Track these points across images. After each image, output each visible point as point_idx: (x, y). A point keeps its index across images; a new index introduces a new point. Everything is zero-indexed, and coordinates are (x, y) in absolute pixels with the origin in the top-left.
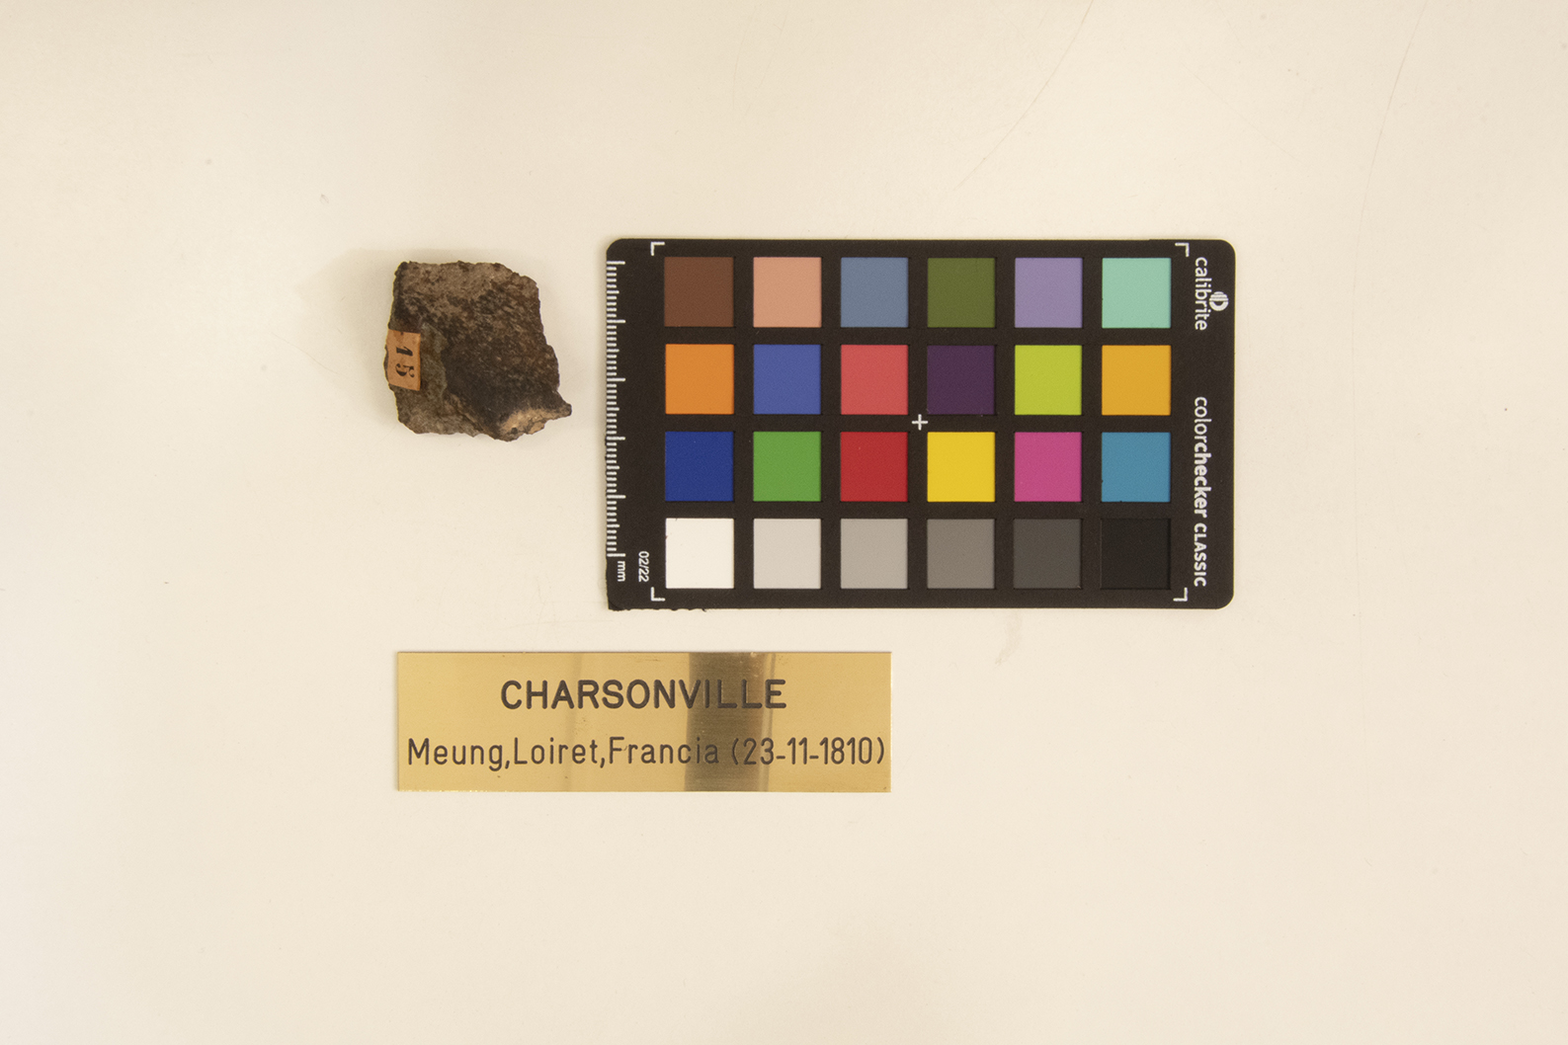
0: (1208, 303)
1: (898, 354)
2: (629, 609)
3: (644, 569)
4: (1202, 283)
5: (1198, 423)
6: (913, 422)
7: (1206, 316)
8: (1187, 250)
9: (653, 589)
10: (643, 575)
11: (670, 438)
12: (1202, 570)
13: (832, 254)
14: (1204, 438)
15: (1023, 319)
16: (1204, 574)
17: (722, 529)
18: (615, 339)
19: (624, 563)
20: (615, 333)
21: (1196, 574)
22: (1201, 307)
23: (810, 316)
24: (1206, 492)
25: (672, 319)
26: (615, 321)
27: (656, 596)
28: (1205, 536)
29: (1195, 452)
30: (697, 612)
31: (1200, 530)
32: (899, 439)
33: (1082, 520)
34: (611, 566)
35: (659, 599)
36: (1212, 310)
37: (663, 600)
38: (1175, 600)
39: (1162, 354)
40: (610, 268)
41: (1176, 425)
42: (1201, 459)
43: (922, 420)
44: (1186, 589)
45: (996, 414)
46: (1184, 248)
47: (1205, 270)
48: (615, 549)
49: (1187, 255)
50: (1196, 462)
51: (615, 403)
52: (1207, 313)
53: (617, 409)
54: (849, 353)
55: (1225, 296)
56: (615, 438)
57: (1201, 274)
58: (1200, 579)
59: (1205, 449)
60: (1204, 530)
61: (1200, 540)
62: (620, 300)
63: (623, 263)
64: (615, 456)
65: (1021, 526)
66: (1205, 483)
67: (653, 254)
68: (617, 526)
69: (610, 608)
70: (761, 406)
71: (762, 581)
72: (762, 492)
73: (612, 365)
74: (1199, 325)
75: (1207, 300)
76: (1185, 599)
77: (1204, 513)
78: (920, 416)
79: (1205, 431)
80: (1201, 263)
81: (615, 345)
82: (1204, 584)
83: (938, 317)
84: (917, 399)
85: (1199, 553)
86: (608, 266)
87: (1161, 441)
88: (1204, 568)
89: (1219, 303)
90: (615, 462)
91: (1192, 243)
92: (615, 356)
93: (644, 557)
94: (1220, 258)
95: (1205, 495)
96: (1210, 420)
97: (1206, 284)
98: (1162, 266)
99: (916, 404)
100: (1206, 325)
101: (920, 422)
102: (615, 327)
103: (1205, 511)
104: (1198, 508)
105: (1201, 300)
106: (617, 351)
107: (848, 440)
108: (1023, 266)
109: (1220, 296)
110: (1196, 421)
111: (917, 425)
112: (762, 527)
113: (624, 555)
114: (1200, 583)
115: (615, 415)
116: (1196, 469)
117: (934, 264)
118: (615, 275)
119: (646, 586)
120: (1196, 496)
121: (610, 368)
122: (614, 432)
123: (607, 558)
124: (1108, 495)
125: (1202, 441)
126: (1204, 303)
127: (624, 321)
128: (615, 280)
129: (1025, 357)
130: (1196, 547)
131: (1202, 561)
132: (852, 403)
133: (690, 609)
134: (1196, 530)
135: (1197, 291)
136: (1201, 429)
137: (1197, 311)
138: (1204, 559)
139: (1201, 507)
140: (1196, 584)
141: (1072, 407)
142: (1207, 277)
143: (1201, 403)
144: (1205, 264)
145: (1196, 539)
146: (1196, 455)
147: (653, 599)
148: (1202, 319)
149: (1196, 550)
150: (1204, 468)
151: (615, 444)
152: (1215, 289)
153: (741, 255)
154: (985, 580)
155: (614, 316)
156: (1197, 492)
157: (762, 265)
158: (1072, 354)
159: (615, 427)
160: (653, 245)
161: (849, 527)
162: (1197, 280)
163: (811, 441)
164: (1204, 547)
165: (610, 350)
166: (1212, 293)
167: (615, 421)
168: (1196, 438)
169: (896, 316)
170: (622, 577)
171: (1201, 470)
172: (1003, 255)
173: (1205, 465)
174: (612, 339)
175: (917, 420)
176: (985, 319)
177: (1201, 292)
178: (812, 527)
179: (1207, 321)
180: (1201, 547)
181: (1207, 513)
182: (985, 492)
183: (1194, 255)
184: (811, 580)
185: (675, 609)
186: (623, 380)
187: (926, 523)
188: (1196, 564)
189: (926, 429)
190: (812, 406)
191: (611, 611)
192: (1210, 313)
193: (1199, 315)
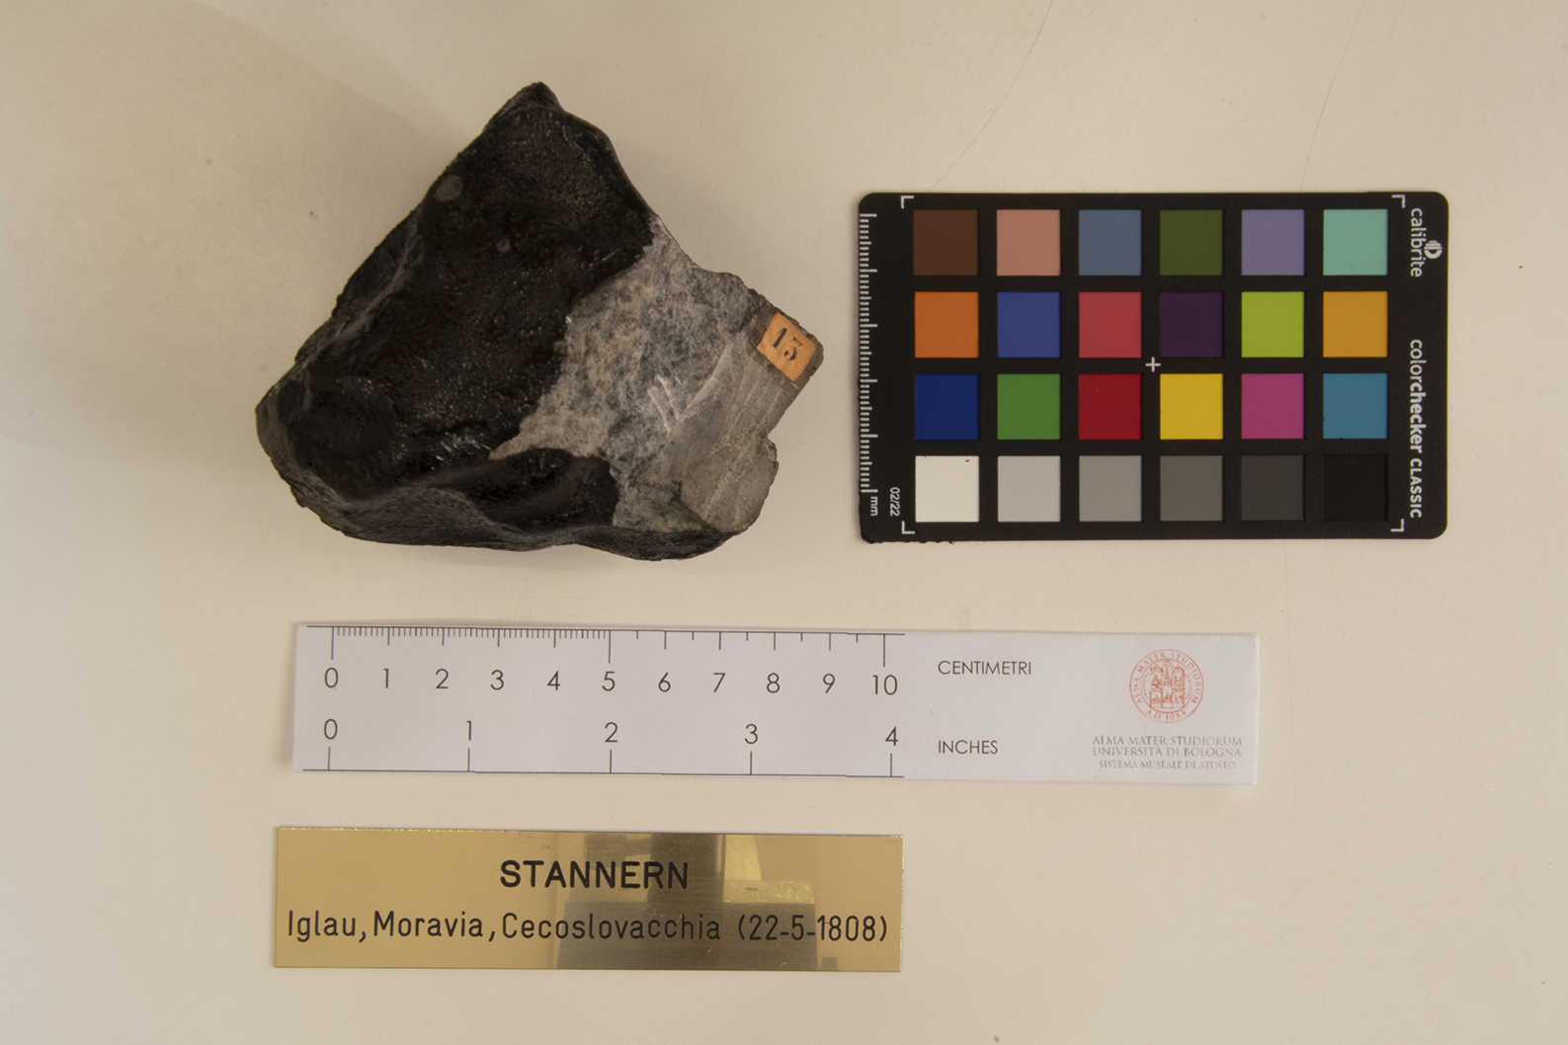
0: (1423, 251)
1: (1132, 301)
2: (881, 542)
3: (895, 504)
4: (1418, 232)
5: (1414, 364)
6: (1147, 365)
7: (1421, 264)
8: (1403, 202)
9: (903, 523)
10: (894, 510)
11: (919, 380)
12: (1417, 503)
13: (1070, 207)
14: (1419, 378)
15: (1250, 267)
16: (1420, 506)
17: (967, 468)
19: (876, 498)
20: (867, 282)
21: (1412, 506)
22: (1417, 255)
23: (1048, 264)
24: (1421, 429)
25: (920, 268)
26: (867, 271)
27: (906, 530)
28: (1420, 470)
29: (1410, 392)
30: (945, 544)
31: (1416, 465)
32: (1132, 382)
33: (1305, 456)
34: (864, 502)
35: (909, 533)
36: (1427, 258)
37: (913, 533)
38: (1393, 530)
39: (1379, 300)
40: (862, 221)
41: (1393, 367)
42: (1416, 398)
43: (1156, 362)
44: (1402, 521)
45: (1224, 357)
46: (1400, 199)
47: (1420, 220)
48: (867, 485)
49: (1404, 206)
51: (867, 348)
52: (1422, 260)
53: (870, 354)
54: (1087, 301)
55: (1439, 245)
56: (867, 381)
57: (1416, 224)
58: (1416, 510)
59: (1420, 389)
60: (1420, 465)
61: (1416, 474)
62: (872, 250)
63: (875, 215)
64: (867, 397)
65: (1248, 463)
66: (1420, 420)
67: (903, 207)
68: (870, 463)
69: (862, 540)
70: (1005, 350)
71: (1006, 514)
72: (1005, 432)
73: (865, 312)
74: (1414, 272)
75: (1422, 248)
76: (1402, 530)
77: (1419, 449)
78: (1153, 359)
79: (1420, 372)
80: (1417, 214)
81: (867, 293)
82: (1420, 515)
83: (1171, 265)
84: (1150, 343)
85: (1415, 486)
86: (860, 218)
87: (1379, 381)
88: (1420, 501)
89: (1433, 252)
90: (867, 403)
91: (1408, 195)
92: (867, 304)
93: (895, 493)
94: (1434, 209)
95: (1420, 432)
96: (1425, 362)
97: (1420, 234)
98: (1378, 218)
99: (1149, 347)
100: (1421, 272)
101: (1153, 365)
102: (867, 276)
103: (1420, 447)
104: (1414, 444)
105: (1416, 249)
106: (869, 299)
107: (1086, 383)
108: (1250, 218)
109: (1434, 245)
111: (1150, 367)
112: (1005, 464)
113: (876, 491)
114: (1416, 514)
115: (867, 359)
116: (1412, 407)
117: (1167, 217)
118: (867, 226)
119: (897, 521)
120: (1412, 432)
121: (863, 315)
122: (867, 375)
123: (861, 494)
124: (1329, 432)
125: (1417, 381)
126: (1419, 251)
127: (876, 271)
128: (867, 232)
129: (1250, 301)
130: (1412, 481)
131: (1417, 494)
132: (1089, 347)
133: (938, 542)
134: (1412, 465)
135: (1413, 240)
136: (1416, 370)
137: (1413, 259)
138: (1420, 492)
139: (1417, 443)
140: (1412, 516)
141: (1295, 349)
142: (1422, 227)
143: (1416, 345)
144: (1421, 215)
145: (1412, 473)
146: (1412, 395)
147: (904, 532)
148: (1417, 266)
149: (1412, 484)
150: (1419, 406)
151: (868, 386)
152: (1429, 238)
153: (985, 208)
154: (1215, 514)
156: (1412, 429)
157: (1005, 218)
158: (1296, 299)
159: (867, 370)
160: (903, 198)
161: (1088, 465)
162: (1413, 230)
163: (1051, 382)
164: (1419, 480)
165: (862, 299)
166: (1427, 242)
167: (867, 364)
168: (1412, 378)
169: (1130, 264)
170: (875, 512)
171: (1416, 409)
172: (1230, 207)
173: (1420, 404)
174: (864, 287)
175: (1150, 362)
176: (1213, 267)
177: (1417, 241)
178: (1051, 465)
179: (1423, 268)
180: (1416, 480)
181: (1422, 449)
182: (1213, 430)
183: (1410, 206)
184: (1051, 513)
185: (923, 542)
186: (876, 326)
187: (1159, 460)
188: (1412, 496)
189: (1159, 371)
190: (1051, 349)
191: (864, 544)
192: (1425, 261)
193: (1415, 263)
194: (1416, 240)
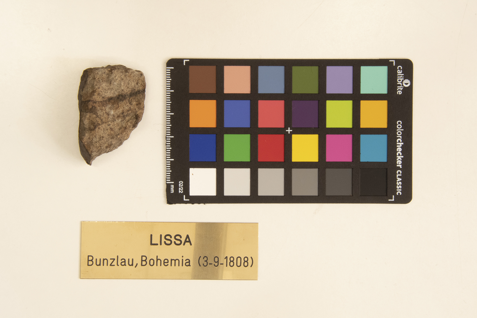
0: (402, 84)
1: (281, 104)
2: (175, 204)
3: (181, 188)
4: (400, 76)
5: (398, 131)
6: (287, 131)
7: (401, 89)
9: (184, 196)
10: (181, 190)
11: (191, 137)
12: (400, 189)
13: (255, 65)
15: (330, 90)
16: (401, 190)
17: (212, 172)
18: (170, 98)
19: (173, 185)
20: (170, 95)
21: (397, 190)
22: (400, 85)
24: (401, 158)
25: (192, 90)
26: (170, 91)
27: (185, 199)
28: (401, 175)
29: (397, 142)
30: (202, 205)
31: (399, 173)
32: (281, 137)
33: (353, 169)
34: (168, 187)
35: (187, 200)
36: (404, 87)
37: (189, 200)
38: (389, 200)
39: (384, 104)
40: (168, 70)
41: (389, 132)
42: (399, 145)
43: (290, 130)
44: (393, 196)
45: (319, 128)
46: (393, 62)
47: (401, 71)
48: (170, 180)
49: (394, 65)
50: (397, 146)
51: (170, 123)
52: (402, 88)
53: (171, 125)
54: (262, 104)
55: (409, 81)
56: (170, 137)
57: (399, 72)
58: (399, 192)
59: (401, 141)
60: (401, 173)
61: (399, 177)
62: (172, 83)
63: (173, 68)
64: (170, 144)
65: (329, 171)
66: (401, 154)
67: (184, 65)
68: (171, 171)
69: (167, 203)
70: (227, 124)
71: (227, 192)
72: (227, 158)
74: (399, 92)
75: (402, 82)
76: (393, 200)
79: (401, 134)
80: (400, 68)
81: (170, 100)
82: (401, 194)
83: (296, 89)
84: (288, 121)
85: (399, 182)
86: (167, 69)
87: (384, 138)
88: (401, 188)
89: (406, 84)
90: (170, 146)
91: (396, 60)
92: (170, 105)
93: (181, 184)
94: (407, 66)
95: (401, 159)
96: (403, 130)
97: (401, 76)
98: (384, 70)
99: (288, 123)
101: (289, 131)
102: (170, 93)
103: (401, 165)
104: (398, 164)
106: (171, 102)
107: (261, 138)
108: (330, 70)
109: (407, 81)
110: (397, 130)
111: (288, 132)
112: (227, 171)
113: (173, 183)
114: (399, 193)
115: (170, 128)
116: (398, 149)
117: (295, 69)
118: (170, 73)
119: (182, 195)
120: (397, 159)
121: (168, 109)
122: (169, 134)
123: (167, 184)
124: (364, 158)
125: (400, 138)
126: (401, 84)
127: (173, 91)
128: (170, 75)
129: (330, 104)
130: (397, 179)
131: (400, 185)
132: (262, 123)
133: (199, 204)
134: (397, 173)
135: (398, 79)
136: (399, 133)
137: (398, 87)
138: (401, 184)
140: (397, 194)
141: (349, 124)
143: (399, 123)
144: (401, 69)
145: (397, 176)
146: (397, 144)
147: (185, 200)
148: (400, 90)
149: (397, 181)
150: (401, 149)
151: (170, 139)
152: (405, 78)
153: (219, 65)
154: (314, 192)
155: (170, 89)
156: (398, 158)
157: (227, 69)
158: (349, 104)
159: (170, 132)
160: (185, 61)
161: (262, 172)
162: (398, 75)
163: (247, 138)
164: (401, 179)
165: (168, 102)
166: (404, 80)
167: (170, 130)
168: (397, 137)
169: (280, 89)
170: (172, 191)
171: (399, 149)
172: (322, 65)
173: (401, 147)
174: (168, 98)
175: (288, 129)
176: (315, 90)
178: (247, 172)
180: (399, 179)
181: (402, 166)
182: (314, 158)
183: (397, 65)
184: (246, 192)
185: (193, 204)
186: (173, 114)
187: (291, 170)
188: (398, 186)
189: (292, 133)
190: (247, 124)
191: (168, 204)
192: (403, 88)
193: (399, 89)
194: (400, 79)
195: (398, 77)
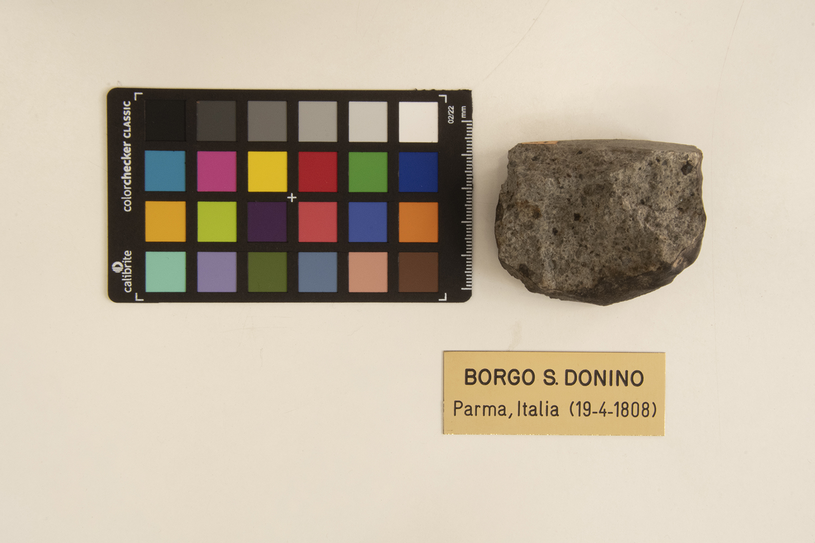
0: (124, 266)
2: (459, 90)
3: (451, 113)
4: (127, 278)
5: (129, 197)
6: (296, 197)
7: (125, 258)
8: (136, 297)
9: (446, 102)
10: (451, 110)
11: (434, 189)
12: (126, 110)
13: (343, 294)
14: (125, 188)
15: (232, 257)
16: (125, 108)
17: (406, 136)
19: (463, 117)
20: (467, 249)
21: (129, 109)
22: (128, 264)
23: (356, 259)
24: (125, 156)
25: (433, 257)
26: (467, 255)
27: (444, 97)
28: (125, 131)
29: (131, 180)
30: (420, 89)
31: (127, 134)
32: (302, 188)
33: (196, 141)
34: (469, 116)
35: (442, 96)
36: (121, 262)
37: (440, 96)
38: (142, 93)
39: (150, 237)
40: (469, 285)
41: (142, 196)
42: (127, 176)
43: (290, 199)
44: (135, 99)
45: (248, 202)
46: (138, 298)
47: (126, 285)
48: (467, 125)
49: (136, 294)
51: (467, 209)
52: (124, 260)
53: (466, 205)
54: (331, 236)
55: (114, 270)
56: (468, 188)
57: (128, 283)
58: (127, 106)
59: (125, 181)
60: (125, 134)
61: (127, 128)
62: (464, 268)
63: (462, 289)
64: (468, 178)
65: (232, 137)
66: (125, 162)
67: (446, 294)
68: (466, 138)
70: (382, 207)
71: (382, 107)
72: (383, 157)
73: (469, 230)
74: (129, 253)
75: (125, 268)
76: (136, 94)
77: (125, 144)
78: (292, 201)
79: (125, 192)
80: (128, 289)
81: (467, 242)
82: (124, 103)
83: (279, 259)
84: (292, 212)
85: (128, 121)
86: (471, 287)
87: (149, 187)
88: (125, 112)
89: (118, 266)
90: (467, 175)
91: (133, 301)
92: (467, 235)
93: (451, 120)
94: (117, 293)
95: (125, 154)
96: (122, 198)
97: (125, 277)
98: (150, 287)
99: (293, 208)
100: (125, 253)
101: (292, 198)
102: (467, 252)
104: (128, 147)
105: (128, 268)
106: (466, 239)
107: (332, 187)
108: (232, 288)
109: (117, 270)
111: (293, 196)
112: (382, 137)
113: (462, 121)
114: (127, 103)
115: (467, 202)
116: (130, 170)
117: (283, 288)
118: (467, 282)
119: (449, 103)
120: (130, 154)
121: (470, 229)
122: (468, 192)
123: (472, 120)
125: (127, 186)
126: (126, 266)
127: (462, 256)
128: (467, 279)
129: (230, 236)
130: (130, 124)
131: (126, 116)
132: (331, 208)
133: (424, 90)
134: (130, 134)
135: (130, 273)
136: (128, 193)
137: (130, 262)
138: (124, 117)
139: (127, 148)
140: (129, 102)
141: (202, 206)
142: (125, 281)
143: (128, 208)
144: (126, 288)
145: (130, 129)
146: (130, 178)
147: (446, 96)
148: (128, 257)
149: (130, 122)
150: (125, 170)
151: (467, 185)
152: (120, 274)
153: (395, 294)
154: (252, 106)
155: (467, 259)
156: (130, 156)
157: (383, 288)
158: (202, 237)
159: (467, 195)
160: (445, 299)
161: (331, 136)
162: (131, 279)
163: (354, 187)
165: (470, 239)
166: (121, 272)
167: (467, 199)
168: (130, 188)
169: (305, 259)
170: (463, 109)
171: (127, 169)
172: (243, 295)
173: (125, 172)
174: (469, 245)
175: (294, 199)
176: (253, 257)
177: (128, 273)
178: (354, 137)
179: (124, 256)
180: (127, 124)
181: (123, 144)
182: (254, 157)
183: (132, 294)
184: (354, 107)
185: (433, 90)
186: (462, 222)
187: (287, 139)
188: (129, 114)
189: (288, 194)
190: (353, 207)
191: (470, 90)
192: (122, 260)
193: (129, 259)
195: (130, 276)
